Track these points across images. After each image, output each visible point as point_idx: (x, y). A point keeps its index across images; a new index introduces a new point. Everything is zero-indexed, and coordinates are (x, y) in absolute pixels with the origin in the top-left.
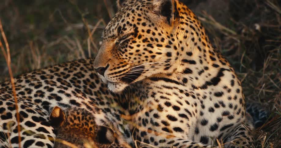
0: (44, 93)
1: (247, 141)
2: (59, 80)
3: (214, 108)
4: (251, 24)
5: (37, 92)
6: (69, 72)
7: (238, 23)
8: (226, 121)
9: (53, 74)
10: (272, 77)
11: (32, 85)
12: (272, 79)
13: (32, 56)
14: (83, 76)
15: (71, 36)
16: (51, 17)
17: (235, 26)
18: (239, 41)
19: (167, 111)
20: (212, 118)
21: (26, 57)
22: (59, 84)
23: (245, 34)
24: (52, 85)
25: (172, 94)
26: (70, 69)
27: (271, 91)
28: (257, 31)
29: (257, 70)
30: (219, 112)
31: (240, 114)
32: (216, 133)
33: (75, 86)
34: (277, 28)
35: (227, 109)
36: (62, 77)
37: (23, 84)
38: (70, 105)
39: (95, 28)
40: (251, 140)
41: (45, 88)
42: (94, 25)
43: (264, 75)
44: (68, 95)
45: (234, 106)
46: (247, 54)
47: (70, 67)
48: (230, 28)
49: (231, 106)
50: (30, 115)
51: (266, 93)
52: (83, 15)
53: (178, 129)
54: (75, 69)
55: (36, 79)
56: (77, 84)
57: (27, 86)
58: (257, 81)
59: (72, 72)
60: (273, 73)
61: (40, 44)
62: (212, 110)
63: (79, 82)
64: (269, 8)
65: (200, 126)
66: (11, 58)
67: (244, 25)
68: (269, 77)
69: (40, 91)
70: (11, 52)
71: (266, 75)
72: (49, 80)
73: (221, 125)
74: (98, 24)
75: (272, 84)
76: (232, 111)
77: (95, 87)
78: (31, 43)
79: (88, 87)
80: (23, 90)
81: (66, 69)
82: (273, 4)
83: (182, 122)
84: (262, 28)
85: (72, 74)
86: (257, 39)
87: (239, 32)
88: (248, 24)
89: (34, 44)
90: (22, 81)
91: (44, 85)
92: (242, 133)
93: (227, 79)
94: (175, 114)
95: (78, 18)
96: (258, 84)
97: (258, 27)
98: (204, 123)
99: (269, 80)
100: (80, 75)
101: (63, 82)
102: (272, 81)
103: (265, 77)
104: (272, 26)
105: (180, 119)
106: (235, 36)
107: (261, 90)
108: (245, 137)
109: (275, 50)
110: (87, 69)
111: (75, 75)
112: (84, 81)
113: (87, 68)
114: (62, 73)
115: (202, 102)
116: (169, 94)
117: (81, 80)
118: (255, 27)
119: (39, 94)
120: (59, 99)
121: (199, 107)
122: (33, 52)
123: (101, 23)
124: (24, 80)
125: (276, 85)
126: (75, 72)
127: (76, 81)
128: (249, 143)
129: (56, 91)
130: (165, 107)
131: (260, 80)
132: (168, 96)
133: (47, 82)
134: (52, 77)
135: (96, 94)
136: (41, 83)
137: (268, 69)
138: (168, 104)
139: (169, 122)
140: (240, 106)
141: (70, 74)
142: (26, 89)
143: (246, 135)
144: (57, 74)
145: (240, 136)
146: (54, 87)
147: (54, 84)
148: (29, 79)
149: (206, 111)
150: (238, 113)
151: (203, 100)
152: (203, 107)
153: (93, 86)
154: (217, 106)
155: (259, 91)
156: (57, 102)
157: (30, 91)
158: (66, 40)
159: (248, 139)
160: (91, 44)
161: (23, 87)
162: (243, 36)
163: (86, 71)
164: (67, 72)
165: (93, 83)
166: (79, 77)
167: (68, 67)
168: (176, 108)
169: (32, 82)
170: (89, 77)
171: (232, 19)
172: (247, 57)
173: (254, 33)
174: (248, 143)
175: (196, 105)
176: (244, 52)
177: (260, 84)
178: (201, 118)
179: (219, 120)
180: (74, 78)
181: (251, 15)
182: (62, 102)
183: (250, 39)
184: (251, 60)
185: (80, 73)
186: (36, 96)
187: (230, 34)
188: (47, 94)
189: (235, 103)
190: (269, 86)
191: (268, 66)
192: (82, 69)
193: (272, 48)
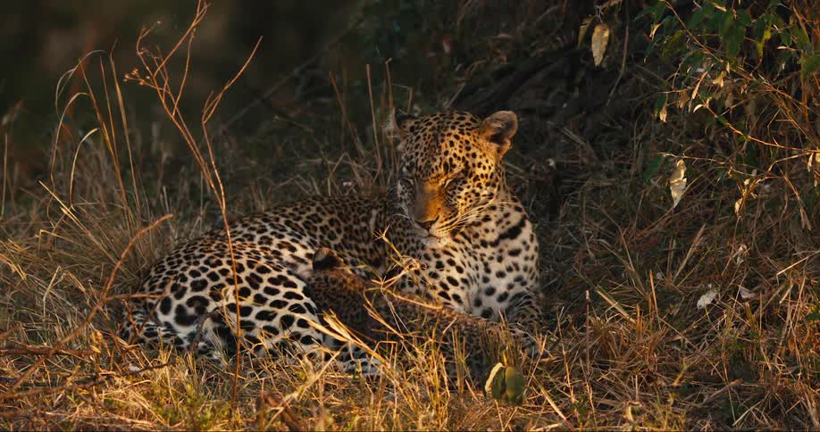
0: (271, 239)
1: (535, 314)
2: (288, 223)
3: (506, 272)
4: (542, 159)
5: (261, 238)
6: (301, 213)
7: (525, 158)
8: (518, 288)
9: (277, 216)
10: (571, 229)
11: (253, 229)
12: (571, 231)
13: (253, 201)
14: (320, 220)
15: (305, 175)
16: (279, 149)
17: (523, 162)
18: (527, 181)
19: (448, 271)
20: (501, 286)
21: (246, 202)
22: (289, 230)
23: (536, 172)
24: (281, 231)
25: (458, 249)
26: (301, 210)
27: (570, 247)
28: (550, 168)
29: (551, 219)
30: (510, 277)
31: (534, 279)
32: (505, 305)
33: (311, 235)
34: (578, 164)
35: (521, 272)
36: (291, 219)
37: (239, 229)
38: (306, 259)
39: (337, 164)
40: (541, 313)
41: (272, 233)
42: (336, 160)
43: (560, 226)
44: (304, 247)
45: (529, 269)
46: (538, 198)
47: (302, 207)
48: (516, 165)
49: (525, 269)
50: (265, 277)
51: (563, 249)
52: (321, 147)
53: (456, 297)
54: (309, 209)
55: (256, 223)
56: (312, 232)
57: (246, 231)
58: (550, 233)
59: (304, 213)
60: (572, 224)
61: (265, 185)
62: (501, 275)
63: (315, 229)
64: (567, 138)
65: (483, 297)
66: (226, 204)
67: (534, 160)
68: (566, 229)
69: (265, 237)
70: (226, 197)
71: (563, 226)
72: (275, 223)
73: (512, 293)
74: (341, 159)
75: (570, 237)
76: (526, 276)
77: (335, 237)
78: (252, 183)
79: (326, 238)
80: (240, 236)
81: (296, 209)
82: (571, 133)
83: (462, 288)
84: (558, 165)
85: (304, 216)
86: (550, 178)
87: (528, 170)
88: (539, 159)
89: (256, 186)
90: (237, 226)
91: (270, 230)
92: (529, 303)
93: (527, 232)
94: (457, 276)
95: (316, 151)
96: (552, 237)
97: (552, 163)
98: (491, 291)
99: (567, 232)
100: (315, 219)
101: (294, 226)
102: (570, 234)
103: (562, 229)
104: (571, 161)
105: (461, 284)
106: (522, 175)
107: (557, 245)
108: (533, 307)
109: (574, 193)
110: (326, 212)
111: (308, 217)
112: (321, 228)
113: (326, 208)
114: (291, 214)
115: (486, 265)
116: (455, 250)
117: (318, 225)
118: (549, 162)
119: (264, 241)
120: (293, 249)
121: (482, 271)
122: (255, 195)
123: (346, 158)
124: (240, 225)
125: (575, 239)
126: (308, 214)
127: (311, 227)
128: (539, 316)
129: (287, 239)
130: (447, 266)
131: (555, 232)
132: (453, 253)
133: (272, 225)
134: (277, 220)
135: (336, 247)
136: (264, 226)
137: (565, 219)
138: (451, 263)
139: (450, 285)
140: (535, 270)
141: (302, 216)
142: (246, 236)
143: (534, 305)
144: (283, 216)
145: (526, 307)
146: (284, 233)
147: (284, 230)
148: (247, 222)
149: (492, 276)
150: (532, 278)
151: (489, 262)
152: (488, 271)
153: (332, 237)
154: (510, 269)
155: (553, 247)
156: (290, 253)
157: (251, 238)
158: (298, 179)
159: (537, 311)
160: (332, 184)
161: (240, 233)
162: (532, 174)
163: (324, 214)
164: (297, 213)
165: (332, 232)
166: (315, 222)
167: (299, 207)
168: (460, 270)
169: (252, 225)
170: (327, 224)
171: (518, 153)
172: (538, 202)
173: (546, 171)
174: (536, 317)
175: (477, 268)
176: (535, 196)
177: (555, 237)
178: (485, 286)
179: (510, 287)
180: (307, 222)
181: (543, 147)
182: (296, 254)
183: (542, 179)
184: (543, 207)
185: (316, 215)
186: (260, 243)
187: (515, 171)
188: (276, 241)
189: (531, 264)
190: (567, 241)
191: (566, 215)
192: (318, 209)
193: (571, 190)
